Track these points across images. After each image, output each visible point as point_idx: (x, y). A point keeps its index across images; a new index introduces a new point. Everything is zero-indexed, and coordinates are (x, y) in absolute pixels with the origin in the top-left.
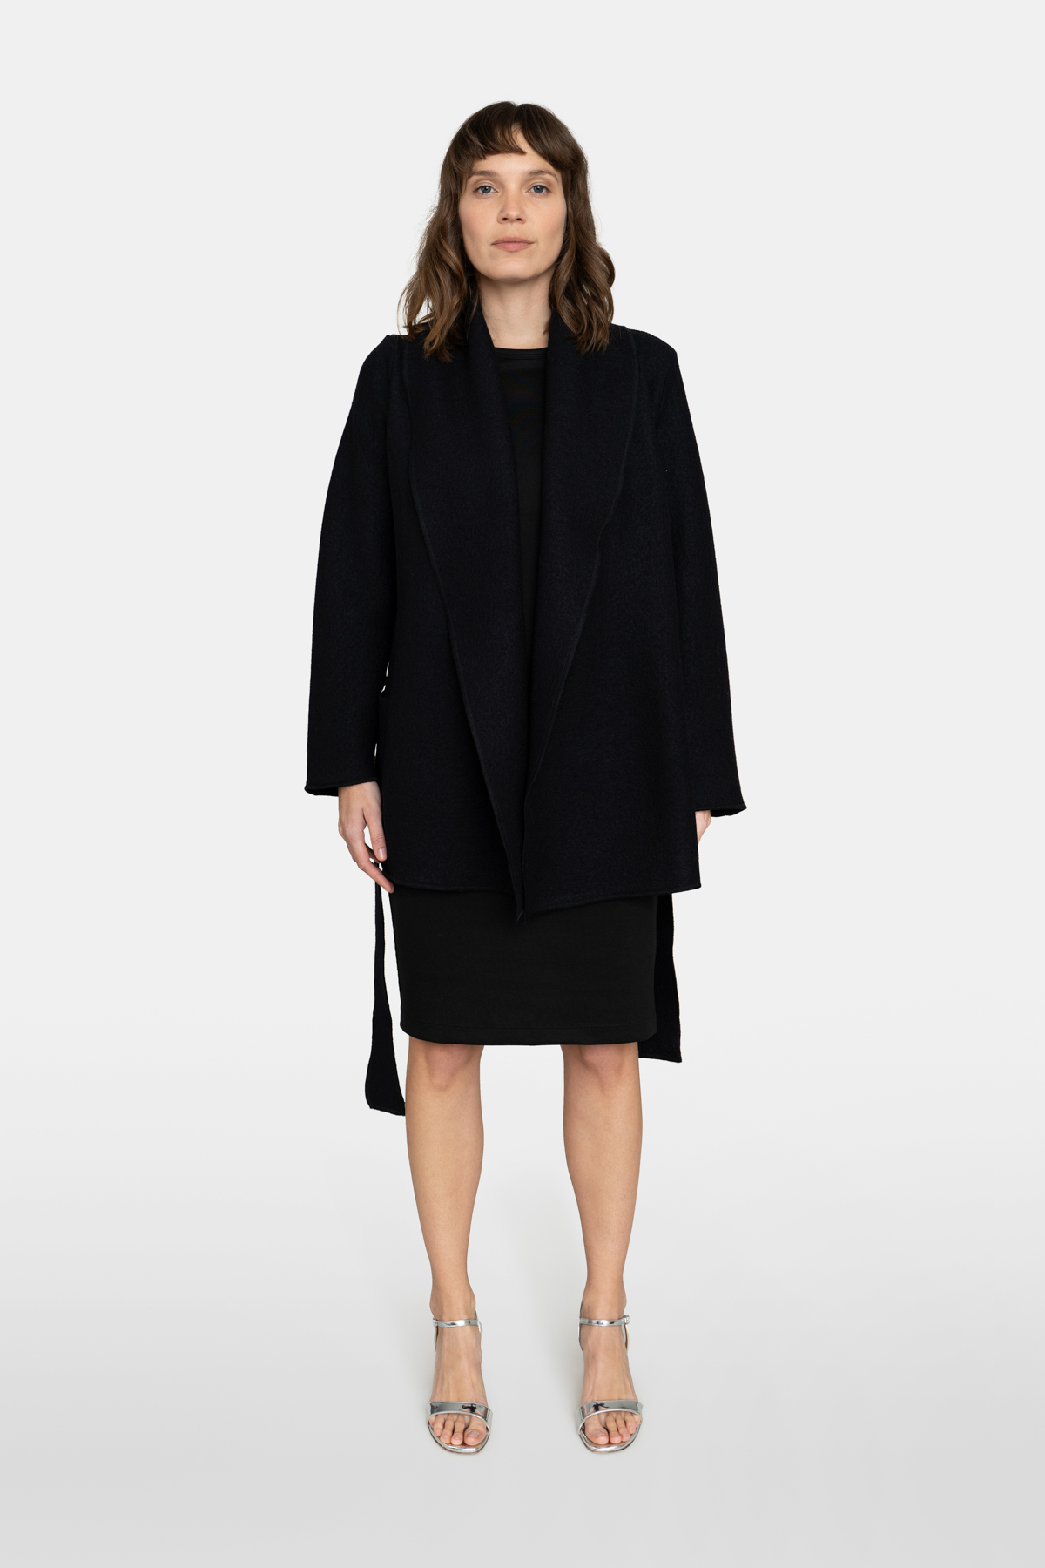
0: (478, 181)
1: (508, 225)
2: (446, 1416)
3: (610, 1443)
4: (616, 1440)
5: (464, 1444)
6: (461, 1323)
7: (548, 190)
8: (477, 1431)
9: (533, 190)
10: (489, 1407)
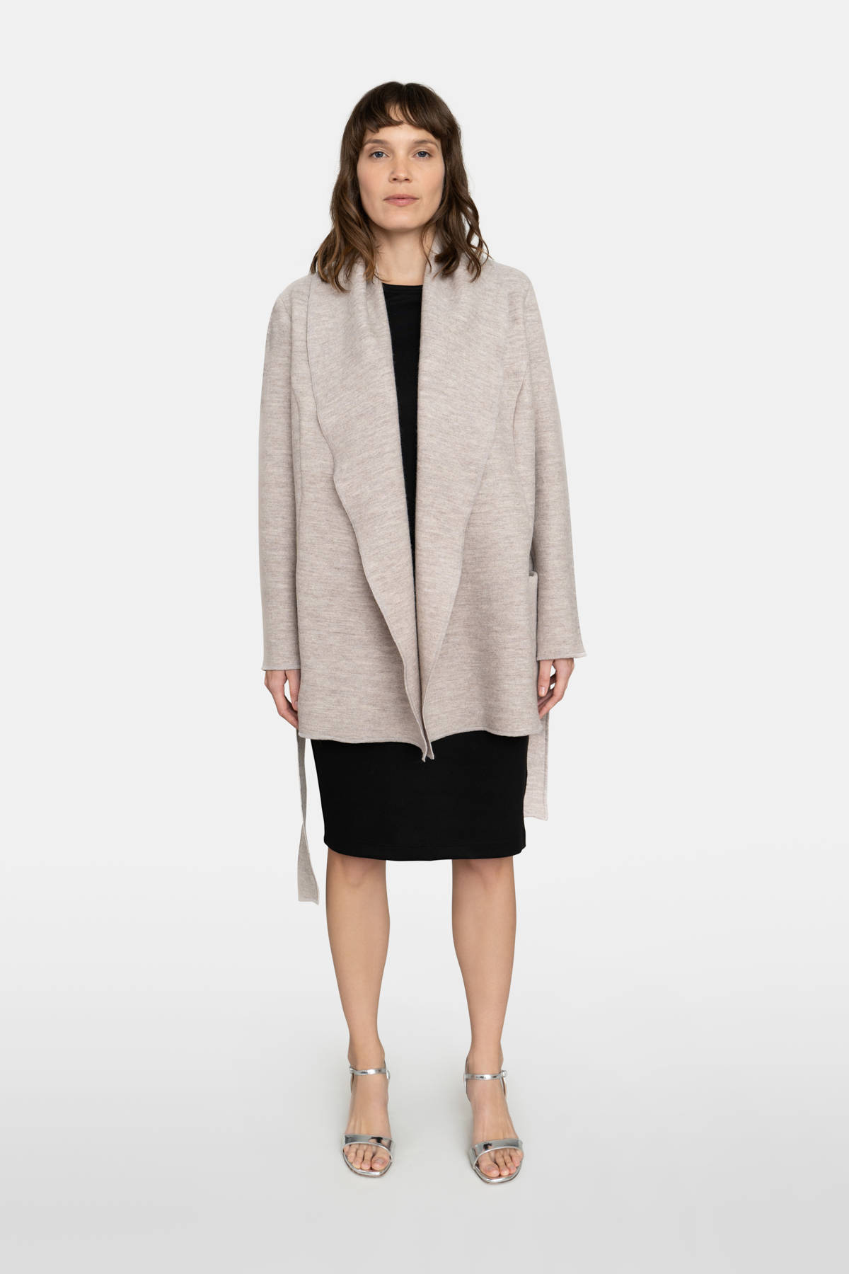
0: (372, 148)
1: (397, 184)
2: (357, 1146)
3: (500, 1176)
4: (506, 1173)
5: (371, 1169)
6: (371, 1072)
7: (430, 155)
8: (383, 1158)
9: (417, 155)
10: (393, 1140)
